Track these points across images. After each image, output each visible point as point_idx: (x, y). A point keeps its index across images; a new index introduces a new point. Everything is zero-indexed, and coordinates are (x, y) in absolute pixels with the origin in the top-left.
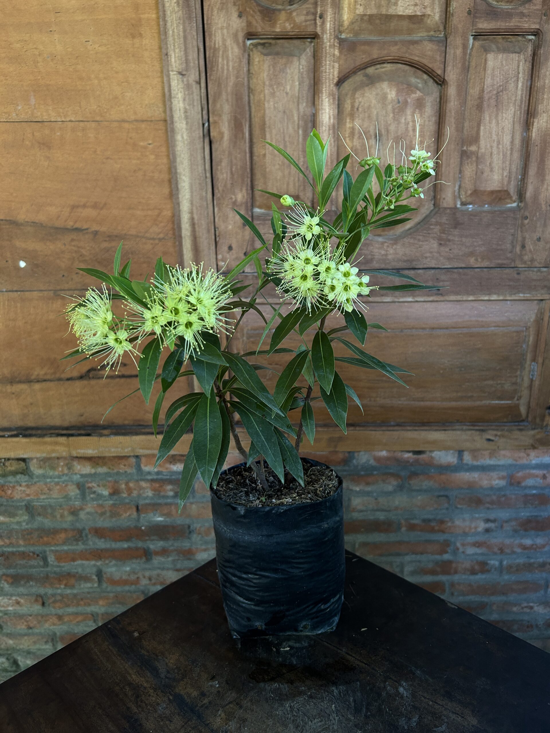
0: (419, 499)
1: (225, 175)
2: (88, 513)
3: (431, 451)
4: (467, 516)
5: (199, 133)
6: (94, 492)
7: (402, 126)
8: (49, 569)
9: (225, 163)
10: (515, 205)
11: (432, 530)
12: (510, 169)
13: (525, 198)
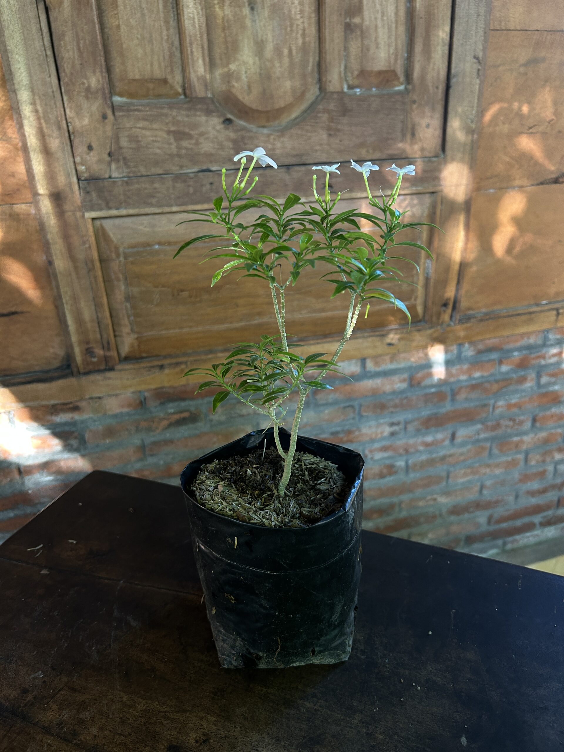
0: (327, 412)
4: (373, 423)
11: (341, 442)
12: (396, 45)
13: (412, 79)
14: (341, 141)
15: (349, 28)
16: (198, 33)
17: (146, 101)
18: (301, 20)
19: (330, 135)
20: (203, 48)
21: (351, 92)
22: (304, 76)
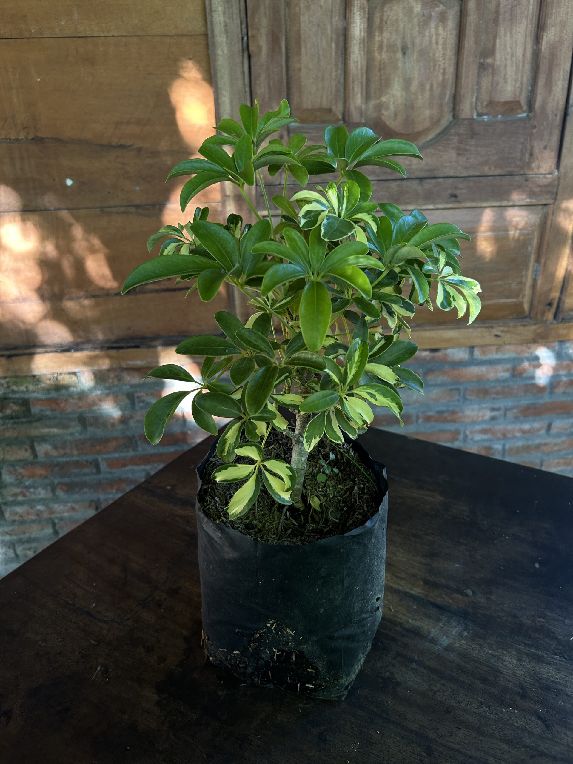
0: (435, 392)
1: (263, 90)
2: (138, 421)
3: (446, 349)
4: (475, 407)
5: (238, 47)
6: (143, 401)
7: (427, 39)
8: (101, 476)
9: (263, 77)
10: (524, 115)
11: (445, 421)
12: (522, 80)
13: (534, 108)
14: (467, 159)
15: (482, 67)
16: (359, 73)
17: (313, 126)
18: (443, 61)
19: (459, 154)
20: (362, 85)
21: (480, 118)
22: (441, 106)
